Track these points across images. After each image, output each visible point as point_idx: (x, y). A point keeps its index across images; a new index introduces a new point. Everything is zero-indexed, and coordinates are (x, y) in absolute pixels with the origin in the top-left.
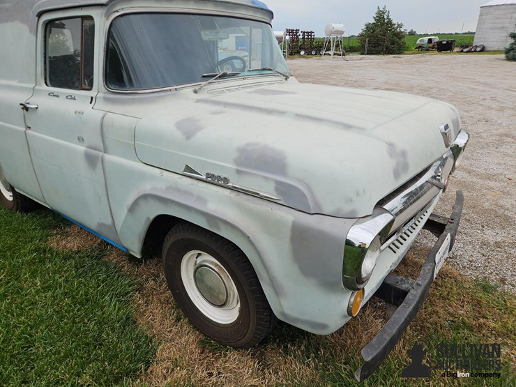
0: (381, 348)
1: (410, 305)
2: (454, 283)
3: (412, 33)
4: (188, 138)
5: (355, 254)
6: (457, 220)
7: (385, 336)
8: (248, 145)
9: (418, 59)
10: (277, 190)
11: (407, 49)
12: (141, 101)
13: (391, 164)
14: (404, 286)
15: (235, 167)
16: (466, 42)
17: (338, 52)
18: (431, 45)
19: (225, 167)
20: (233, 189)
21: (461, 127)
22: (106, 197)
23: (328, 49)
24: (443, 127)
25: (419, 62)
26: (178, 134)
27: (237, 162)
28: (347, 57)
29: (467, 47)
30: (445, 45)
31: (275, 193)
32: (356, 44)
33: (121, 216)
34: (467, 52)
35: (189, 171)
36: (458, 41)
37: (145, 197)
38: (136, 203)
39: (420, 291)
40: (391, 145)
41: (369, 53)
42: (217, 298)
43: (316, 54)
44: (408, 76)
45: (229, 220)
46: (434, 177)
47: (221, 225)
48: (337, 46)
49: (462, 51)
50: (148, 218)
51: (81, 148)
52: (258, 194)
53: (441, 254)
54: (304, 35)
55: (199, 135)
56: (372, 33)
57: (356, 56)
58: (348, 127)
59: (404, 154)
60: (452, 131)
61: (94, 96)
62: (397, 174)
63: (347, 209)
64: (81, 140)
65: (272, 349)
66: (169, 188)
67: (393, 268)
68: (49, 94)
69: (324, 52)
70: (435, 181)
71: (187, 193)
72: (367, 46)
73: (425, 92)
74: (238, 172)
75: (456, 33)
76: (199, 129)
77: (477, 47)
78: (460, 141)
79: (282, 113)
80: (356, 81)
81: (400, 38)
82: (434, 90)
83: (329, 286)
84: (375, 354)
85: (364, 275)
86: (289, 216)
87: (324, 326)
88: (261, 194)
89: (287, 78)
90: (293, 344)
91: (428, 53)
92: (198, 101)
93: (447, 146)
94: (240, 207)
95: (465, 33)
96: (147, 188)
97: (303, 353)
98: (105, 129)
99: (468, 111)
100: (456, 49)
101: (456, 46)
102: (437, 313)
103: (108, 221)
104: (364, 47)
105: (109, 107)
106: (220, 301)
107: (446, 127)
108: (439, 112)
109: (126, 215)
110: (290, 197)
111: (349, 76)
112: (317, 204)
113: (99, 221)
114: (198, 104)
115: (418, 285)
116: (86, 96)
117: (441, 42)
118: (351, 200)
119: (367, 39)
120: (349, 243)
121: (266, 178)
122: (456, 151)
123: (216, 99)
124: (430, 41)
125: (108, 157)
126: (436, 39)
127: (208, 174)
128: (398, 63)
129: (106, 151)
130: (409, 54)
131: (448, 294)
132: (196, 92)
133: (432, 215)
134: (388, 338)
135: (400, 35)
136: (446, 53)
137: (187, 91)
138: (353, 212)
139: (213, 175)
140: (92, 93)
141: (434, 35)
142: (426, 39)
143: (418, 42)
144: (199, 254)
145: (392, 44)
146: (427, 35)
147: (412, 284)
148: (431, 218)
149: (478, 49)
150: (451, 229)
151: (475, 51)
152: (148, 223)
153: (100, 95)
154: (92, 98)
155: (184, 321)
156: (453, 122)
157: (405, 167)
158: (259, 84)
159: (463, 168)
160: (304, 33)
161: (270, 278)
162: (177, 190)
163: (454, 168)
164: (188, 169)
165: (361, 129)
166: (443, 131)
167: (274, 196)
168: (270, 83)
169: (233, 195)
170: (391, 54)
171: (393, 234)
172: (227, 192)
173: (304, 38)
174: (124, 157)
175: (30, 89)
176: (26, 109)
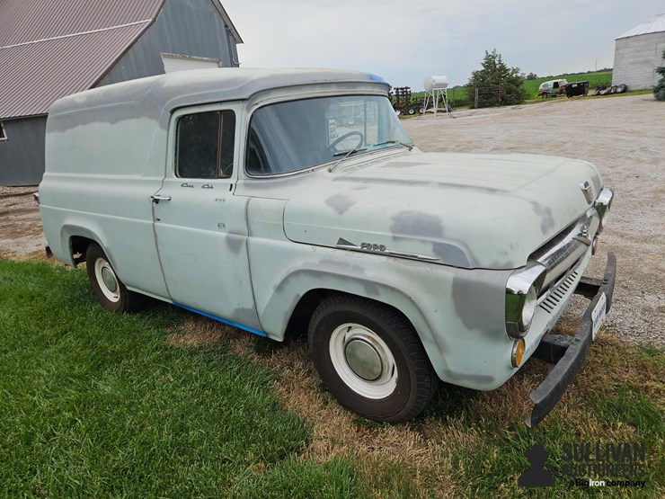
0: (549, 392)
1: (570, 358)
2: (616, 350)
3: (532, 77)
4: (341, 212)
5: (515, 302)
6: (611, 280)
7: (551, 383)
8: (402, 213)
9: (543, 109)
10: (434, 250)
11: (529, 97)
12: (283, 184)
13: (538, 220)
14: (563, 343)
15: (391, 235)
16: (603, 81)
17: (443, 109)
18: (557, 90)
19: (381, 236)
20: (390, 255)
21: (602, 184)
22: (249, 280)
23: (430, 106)
24: (583, 184)
25: (545, 112)
26: (330, 211)
27: (393, 230)
28: (454, 113)
29: (605, 88)
30: (576, 89)
31: (433, 254)
32: (463, 96)
33: (266, 297)
34: (605, 94)
35: (343, 244)
36: (592, 81)
37: (297, 273)
38: (285, 281)
39: (579, 346)
40: (535, 204)
41: (481, 106)
42: (371, 371)
43: (414, 113)
44: (534, 131)
45: (388, 284)
46: (580, 235)
47: (381, 290)
48: (441, 101)
49: (599, 94)
50: (298, 295)
51: (222, 234)
52: (416, 257)
53: (598, 313)
54: (397, 92)
55: (352, 209)
56: (482, 81)
57: (464, 111)
58: (492, 190)
59: (548, 211)
60: (593, 188)
61: (234, 183)
62: (544, 229)
63: (503, 261)
64: (221, 226)
65: (431, 422)
66: (322, 262)
67: (550, 328)
68: (203, 187)
69: (425, 111)
70: (581, 238)
71: (342, 264)
72: (477, 97)
73: (557, 149)
74: (395, 239)
75: (589, 72)
76: (350, 204)
77: (617, 87)
78: (604, 198)
79: (425, 183)
80: (470, 142)
81: (517, 86)
82: (569, 145)
83: (492, 335)
84: (543, 398)
85: (525, 323)
86: (449, 274)
87: (489, 379)
88: (419, 256)
89: (410, 149)
90: (452, 416)
91: (555, 100)
92: (335, 179)
93: (589, 203)
94: (399, 271)
95: (601, 71)
96: (299, 264)
97: (463, 423)
98: (249, 213)
99: (613, 167)
100: (591, 92)
101: (591, 88)
102: (600, 379)
103: (250, 305)
104: (473, 99)
105: (252, 192)
106: (374, 375)
107: (586, 184)
108: (578, 171)
109: (273, 295)
110: (449, 256)
111: (460, 136)
112: (475, 260)
113: (237, 307)
114: (336, 182)
115: (577, 340)
116: (225, 184)
117: (571, 85)
118: (506, 253)
119: (477, 90)
120: (509, 292)
121: (424, 241)
122: (601, 210)
123: (351, 175)
124: (556, 85)
125: (252, 240)
126: (565, 82)
127: (363, 244)
128: (518, 115)
129: (250, 234)
130: (530, 103)
131: (611, 360)
132: (330, 171)
133: (582, 278)
134: (554, 385)
135: (516, 82)
136: (578, 99)
137: (323, 171)
138: (509, 263)
139: (369, 245)
140: (232, 180)
141: (560, 77)
142: (551, 83)
143: (541, 87)
144: (350, 328)
145: (509, 92)
146: (550, 78)
147: (570, 341)
148: (582, 281)
149: (619, 90)
150: (605, 290)
151: (616, 92)
152: (297, 300)
153: (240, 182)
154: (232, 185)
155: (333, 404)
156: (593, 179)
157: (551, 223)
158: (386, 158)
159: (614, 233)
160: (397, 89)
161: (434, 336)
162: (332, 262)
163: (600, 227)
164: (342, 241)
165: (505, 191)
166: (583, 188)
167: (432, 257)
168: (396, 155)
169: (391, 260)
170: (509, 105)
171: (546, 290)
172: (384, 259)
173: (398, 95)
174: (270, 238)
175: (159, 181)
176: (157, 201)
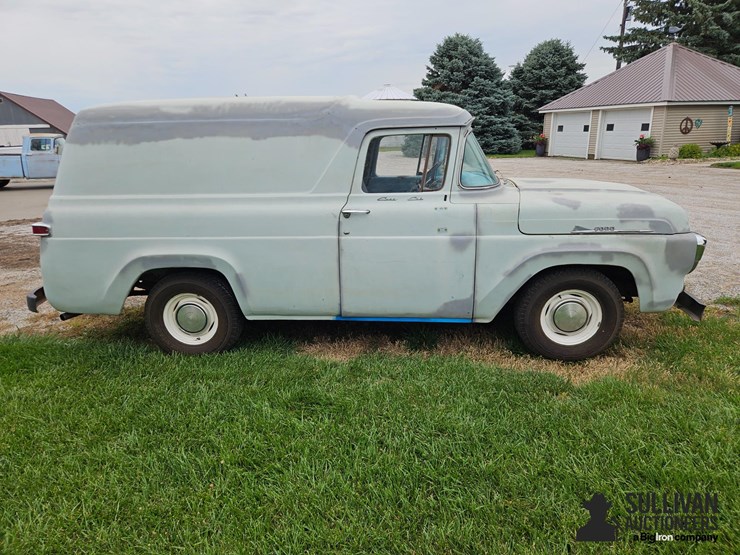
4: (575, 208)
10: (650, 226)
15: (618, 219)
19: (611, 221)
20: (617, 233)
22: (473, 272)
26: (565, 208)
27: (619, 216)
33: (491, 284)
35: (579, 231)
37: (536, 257)
38: (521, 265)
42: (577, 324)
45: (623, 251)
51: (445, 238)
52: (638, 232)
55: (583, 206)
61: (448, 193)
64: (442, 231)
74: (622, 222)
88: (641, 231)
103: (468, 295)
106: (579, 326)
109: (503, 280)
110: (659, 228)
121: (642, 221)
125: (482, 238)
127: (597, 228)
129: (479, 233)
139: (601, 228)
140: (445, 192)
144: (560, 296)
152: (527, 280)
153: (454, 192)
154: (445, 195)
161: (650, 280)
164: (578, 228)
167: (648, 230)
172: (614, 236)
174: (503, 234)
175: (343, 197)
176: (347, 215)
